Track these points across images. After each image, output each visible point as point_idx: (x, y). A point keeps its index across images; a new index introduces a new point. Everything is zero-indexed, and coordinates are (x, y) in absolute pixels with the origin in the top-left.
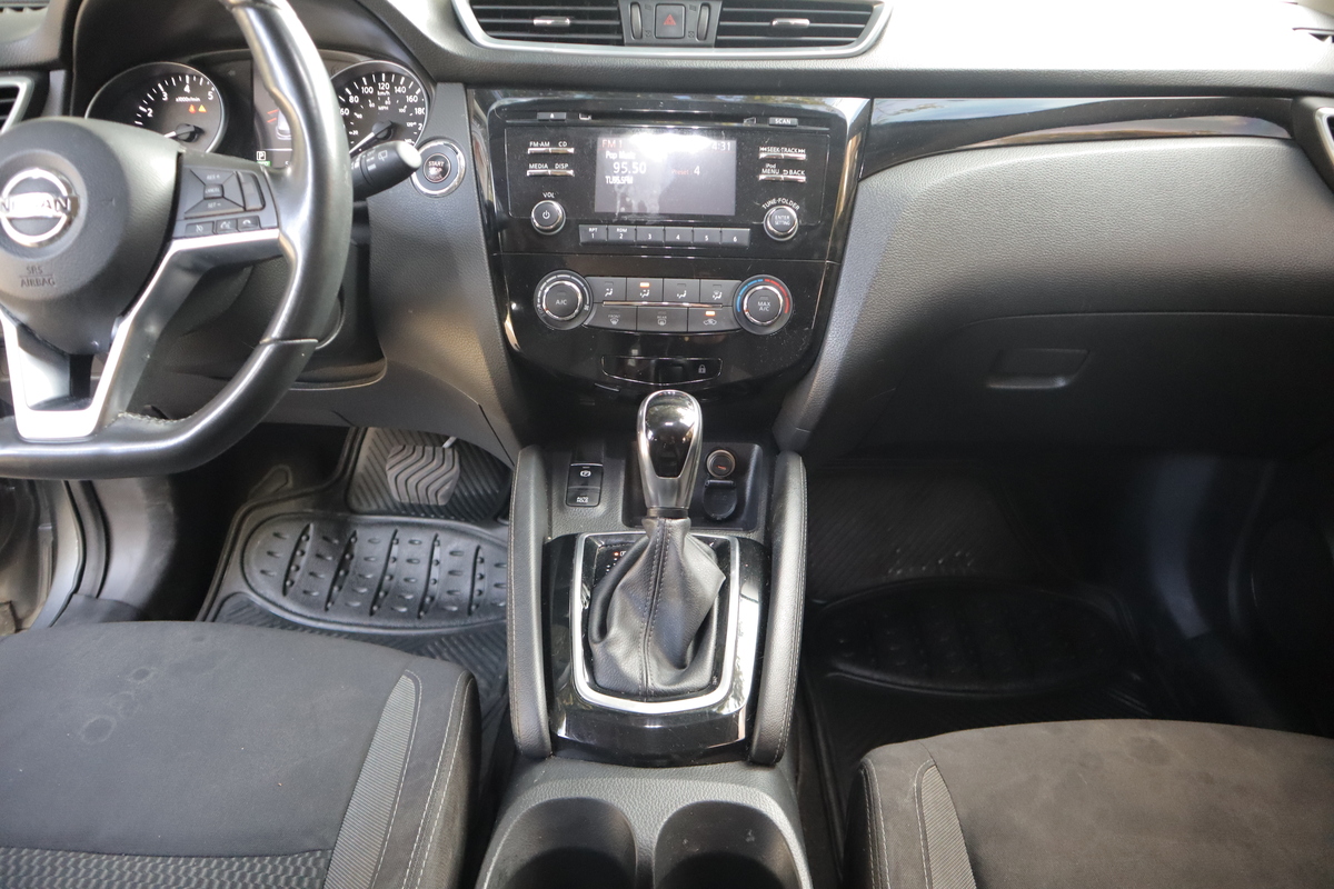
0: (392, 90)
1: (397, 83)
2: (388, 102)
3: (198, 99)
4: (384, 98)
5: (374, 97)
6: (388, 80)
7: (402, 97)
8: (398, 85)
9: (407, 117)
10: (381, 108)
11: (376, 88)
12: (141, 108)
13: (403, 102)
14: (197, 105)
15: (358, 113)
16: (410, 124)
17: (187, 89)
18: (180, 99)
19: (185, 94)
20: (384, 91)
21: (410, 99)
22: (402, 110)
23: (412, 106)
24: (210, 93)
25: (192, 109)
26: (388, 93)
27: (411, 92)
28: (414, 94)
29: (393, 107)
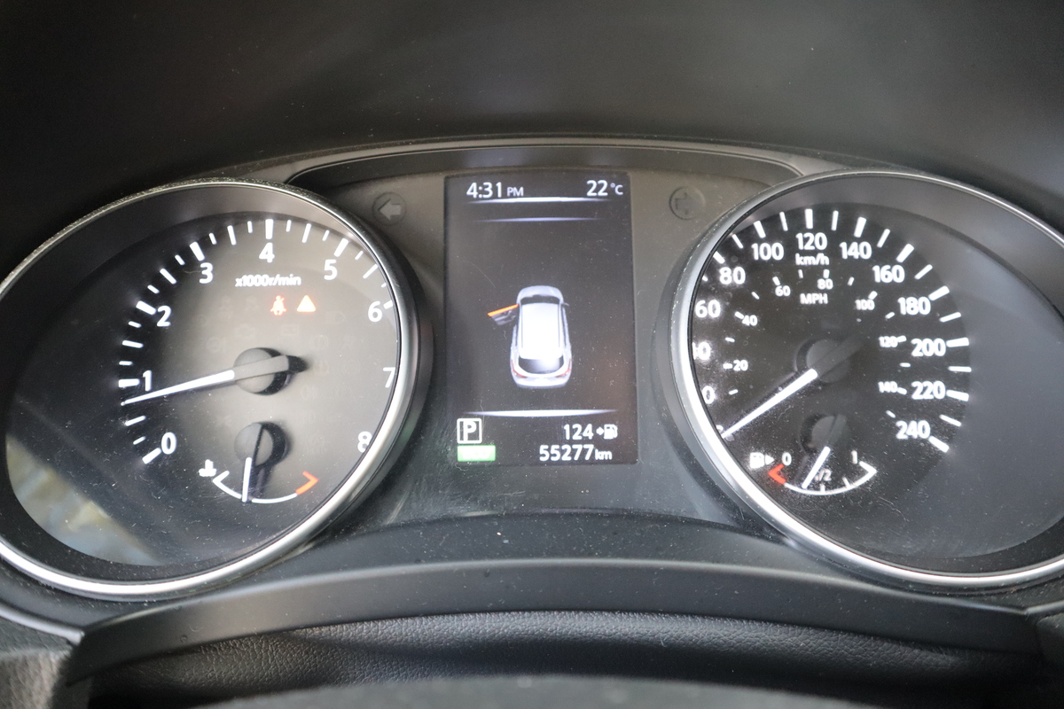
0: (833, 251)
1: (845, 233)
2: (826, 283)
3: (293, 280)
4: (815, 272)
5: (786, 268)
6: (822, 224)
7: (862, 269)
8: (850, 239)
9: (876, 323)
10: (807, 299)
11: (791, 248)
12: (142, 306)
13: (866, 284)
14: (292, 296)
15: (747, 312)
16: (889, 342)
17: (267, 253)
18: (245, 281)
19: (262, 267)
20: (814, 253)
21: (883, 274)
22: (866, 304)
23: (889, 295)
24: (329, 265)
25: (278, 307)
26: (823, 259)
27: (885, 256)
28: (893, 262)
29: (843, 297)
